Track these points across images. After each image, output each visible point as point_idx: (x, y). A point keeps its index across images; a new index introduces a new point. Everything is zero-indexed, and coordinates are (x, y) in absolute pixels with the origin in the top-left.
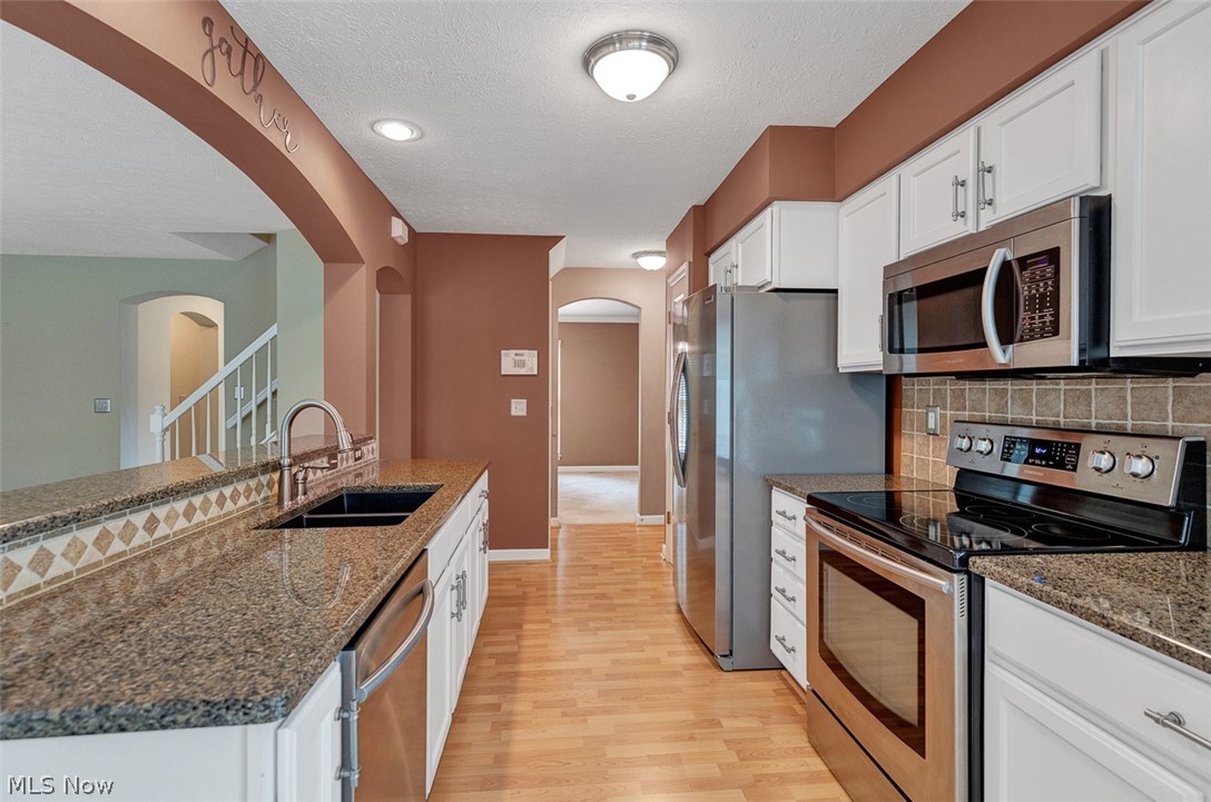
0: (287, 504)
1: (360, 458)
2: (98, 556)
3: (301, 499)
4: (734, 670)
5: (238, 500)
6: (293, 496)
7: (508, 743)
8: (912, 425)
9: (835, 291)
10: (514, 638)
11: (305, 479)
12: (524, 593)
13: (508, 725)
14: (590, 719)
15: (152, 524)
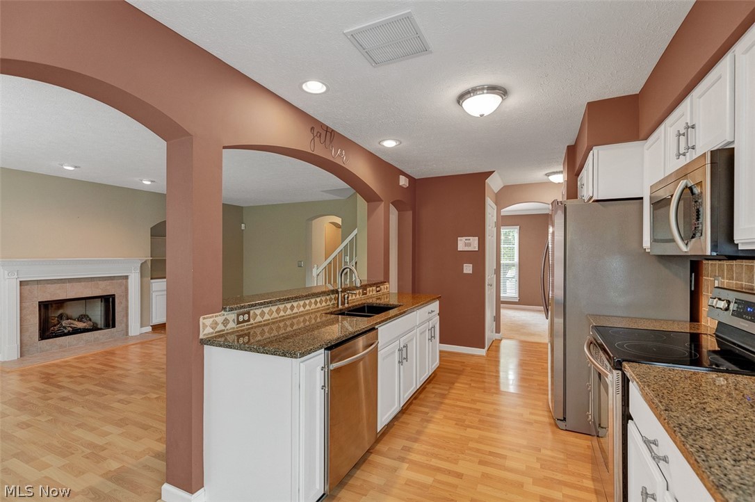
0: (340, 307)
1: (379, 291)
2: (277, 316)
3: (346, 305)
4: (566, 430)
5: (322, 303)
6: (343, 303)
7: (426, 427)
8: (708, 290)
9: (642, 198)
10: (448, 388)
11: (348, 297)
12: (464, 369)
13: (428, 421)
14: (468, 430)
15: (292, 308)
